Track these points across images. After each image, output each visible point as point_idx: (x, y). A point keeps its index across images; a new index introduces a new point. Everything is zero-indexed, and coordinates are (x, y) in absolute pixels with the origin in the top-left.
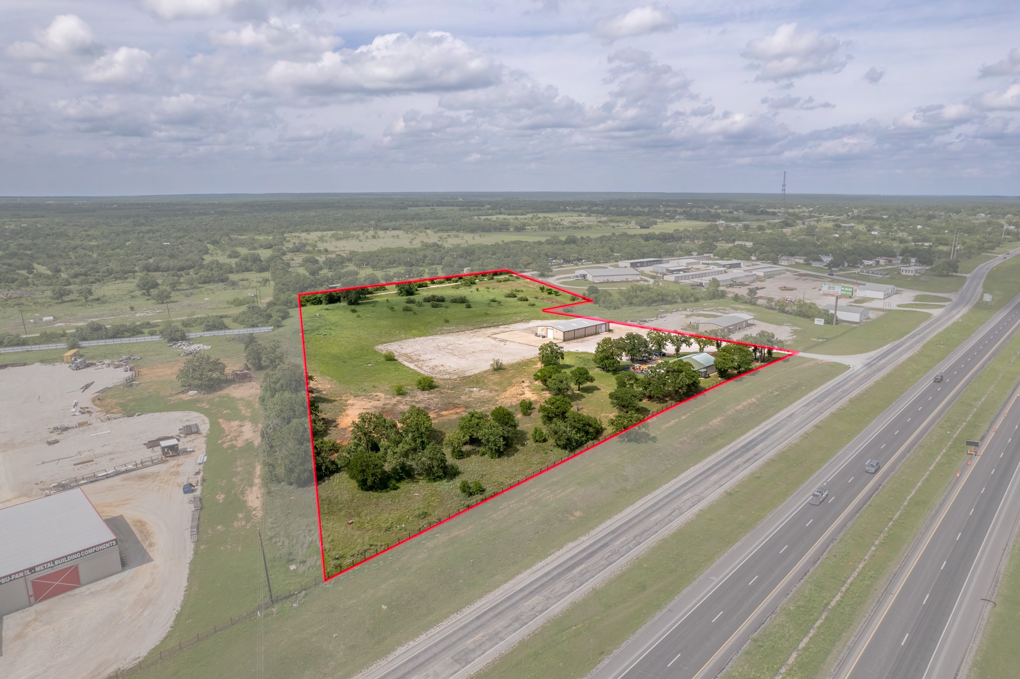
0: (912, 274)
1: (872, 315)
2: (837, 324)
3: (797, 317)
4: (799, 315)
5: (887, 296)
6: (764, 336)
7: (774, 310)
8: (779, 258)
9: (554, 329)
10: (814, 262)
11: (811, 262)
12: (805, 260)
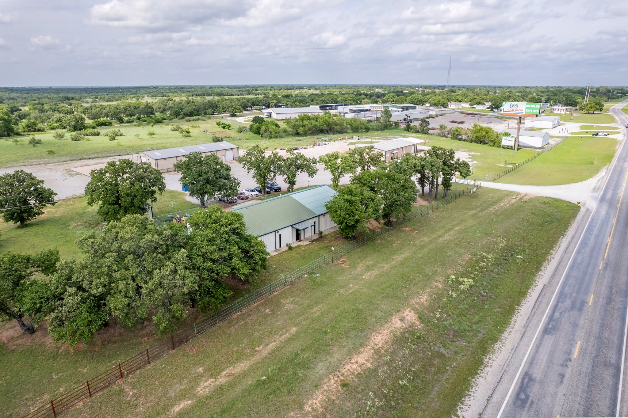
0: (564, 113)
1: (552, 142)
2: (518, 149)
3: (473, 144)
4: (475, 142)
5: (554, 126)
6: (437, 155)
7: (446, 137)
8: (449, 103)
9: (146, 156)
10: (478, 106)
11: (475, 106)
12: (470, 105)
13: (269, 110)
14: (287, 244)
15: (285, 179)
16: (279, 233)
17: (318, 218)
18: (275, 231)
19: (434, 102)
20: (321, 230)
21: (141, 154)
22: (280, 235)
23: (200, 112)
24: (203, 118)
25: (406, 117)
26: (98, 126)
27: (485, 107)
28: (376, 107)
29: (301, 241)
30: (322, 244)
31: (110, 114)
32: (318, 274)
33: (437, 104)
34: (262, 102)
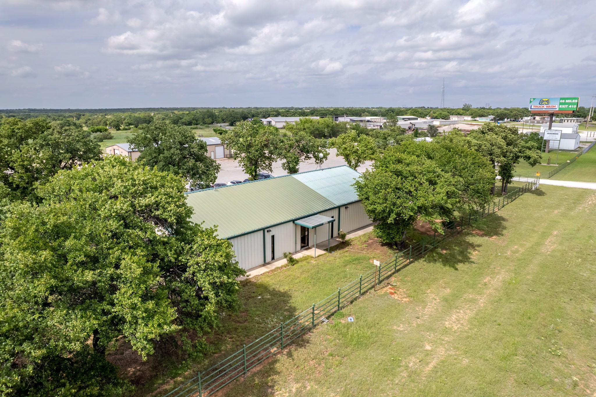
2: (549, 152)
8: (450, 116)
9: (120, 149)
10: (481, 118)
11: (478, 119)
12: (472, 117)
13: (269, 119)
14: (285, 254)
15: (284, 164)
16: (271, 234)
17: (337, 210)
18: (263, 229)
19: (435, 115)
20: (343, 230)
21: (115, 147)
22: (273, 237)
23: (198, 122)
24: (201, 127)
25: (411, 125)
26: (93, 132)
27: (488, 119)
28: (376, 119)
29: (309, 248)
30: (347, 254)
31: (108, 122)
32: (350, 315)
33: (438, 117)
34: (262, 113)
